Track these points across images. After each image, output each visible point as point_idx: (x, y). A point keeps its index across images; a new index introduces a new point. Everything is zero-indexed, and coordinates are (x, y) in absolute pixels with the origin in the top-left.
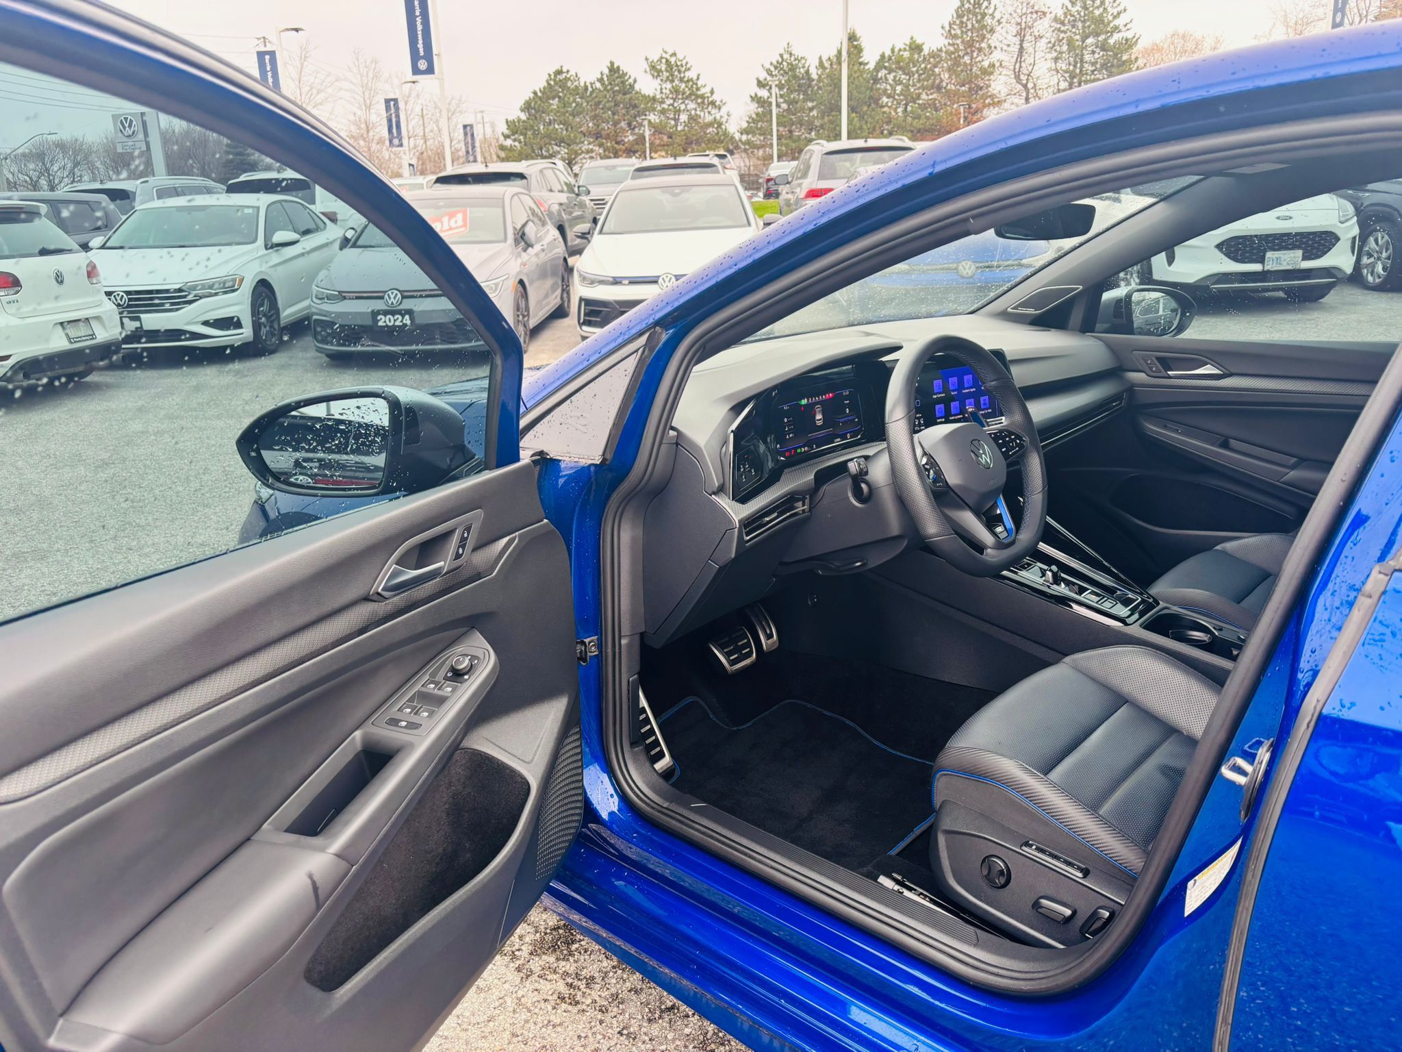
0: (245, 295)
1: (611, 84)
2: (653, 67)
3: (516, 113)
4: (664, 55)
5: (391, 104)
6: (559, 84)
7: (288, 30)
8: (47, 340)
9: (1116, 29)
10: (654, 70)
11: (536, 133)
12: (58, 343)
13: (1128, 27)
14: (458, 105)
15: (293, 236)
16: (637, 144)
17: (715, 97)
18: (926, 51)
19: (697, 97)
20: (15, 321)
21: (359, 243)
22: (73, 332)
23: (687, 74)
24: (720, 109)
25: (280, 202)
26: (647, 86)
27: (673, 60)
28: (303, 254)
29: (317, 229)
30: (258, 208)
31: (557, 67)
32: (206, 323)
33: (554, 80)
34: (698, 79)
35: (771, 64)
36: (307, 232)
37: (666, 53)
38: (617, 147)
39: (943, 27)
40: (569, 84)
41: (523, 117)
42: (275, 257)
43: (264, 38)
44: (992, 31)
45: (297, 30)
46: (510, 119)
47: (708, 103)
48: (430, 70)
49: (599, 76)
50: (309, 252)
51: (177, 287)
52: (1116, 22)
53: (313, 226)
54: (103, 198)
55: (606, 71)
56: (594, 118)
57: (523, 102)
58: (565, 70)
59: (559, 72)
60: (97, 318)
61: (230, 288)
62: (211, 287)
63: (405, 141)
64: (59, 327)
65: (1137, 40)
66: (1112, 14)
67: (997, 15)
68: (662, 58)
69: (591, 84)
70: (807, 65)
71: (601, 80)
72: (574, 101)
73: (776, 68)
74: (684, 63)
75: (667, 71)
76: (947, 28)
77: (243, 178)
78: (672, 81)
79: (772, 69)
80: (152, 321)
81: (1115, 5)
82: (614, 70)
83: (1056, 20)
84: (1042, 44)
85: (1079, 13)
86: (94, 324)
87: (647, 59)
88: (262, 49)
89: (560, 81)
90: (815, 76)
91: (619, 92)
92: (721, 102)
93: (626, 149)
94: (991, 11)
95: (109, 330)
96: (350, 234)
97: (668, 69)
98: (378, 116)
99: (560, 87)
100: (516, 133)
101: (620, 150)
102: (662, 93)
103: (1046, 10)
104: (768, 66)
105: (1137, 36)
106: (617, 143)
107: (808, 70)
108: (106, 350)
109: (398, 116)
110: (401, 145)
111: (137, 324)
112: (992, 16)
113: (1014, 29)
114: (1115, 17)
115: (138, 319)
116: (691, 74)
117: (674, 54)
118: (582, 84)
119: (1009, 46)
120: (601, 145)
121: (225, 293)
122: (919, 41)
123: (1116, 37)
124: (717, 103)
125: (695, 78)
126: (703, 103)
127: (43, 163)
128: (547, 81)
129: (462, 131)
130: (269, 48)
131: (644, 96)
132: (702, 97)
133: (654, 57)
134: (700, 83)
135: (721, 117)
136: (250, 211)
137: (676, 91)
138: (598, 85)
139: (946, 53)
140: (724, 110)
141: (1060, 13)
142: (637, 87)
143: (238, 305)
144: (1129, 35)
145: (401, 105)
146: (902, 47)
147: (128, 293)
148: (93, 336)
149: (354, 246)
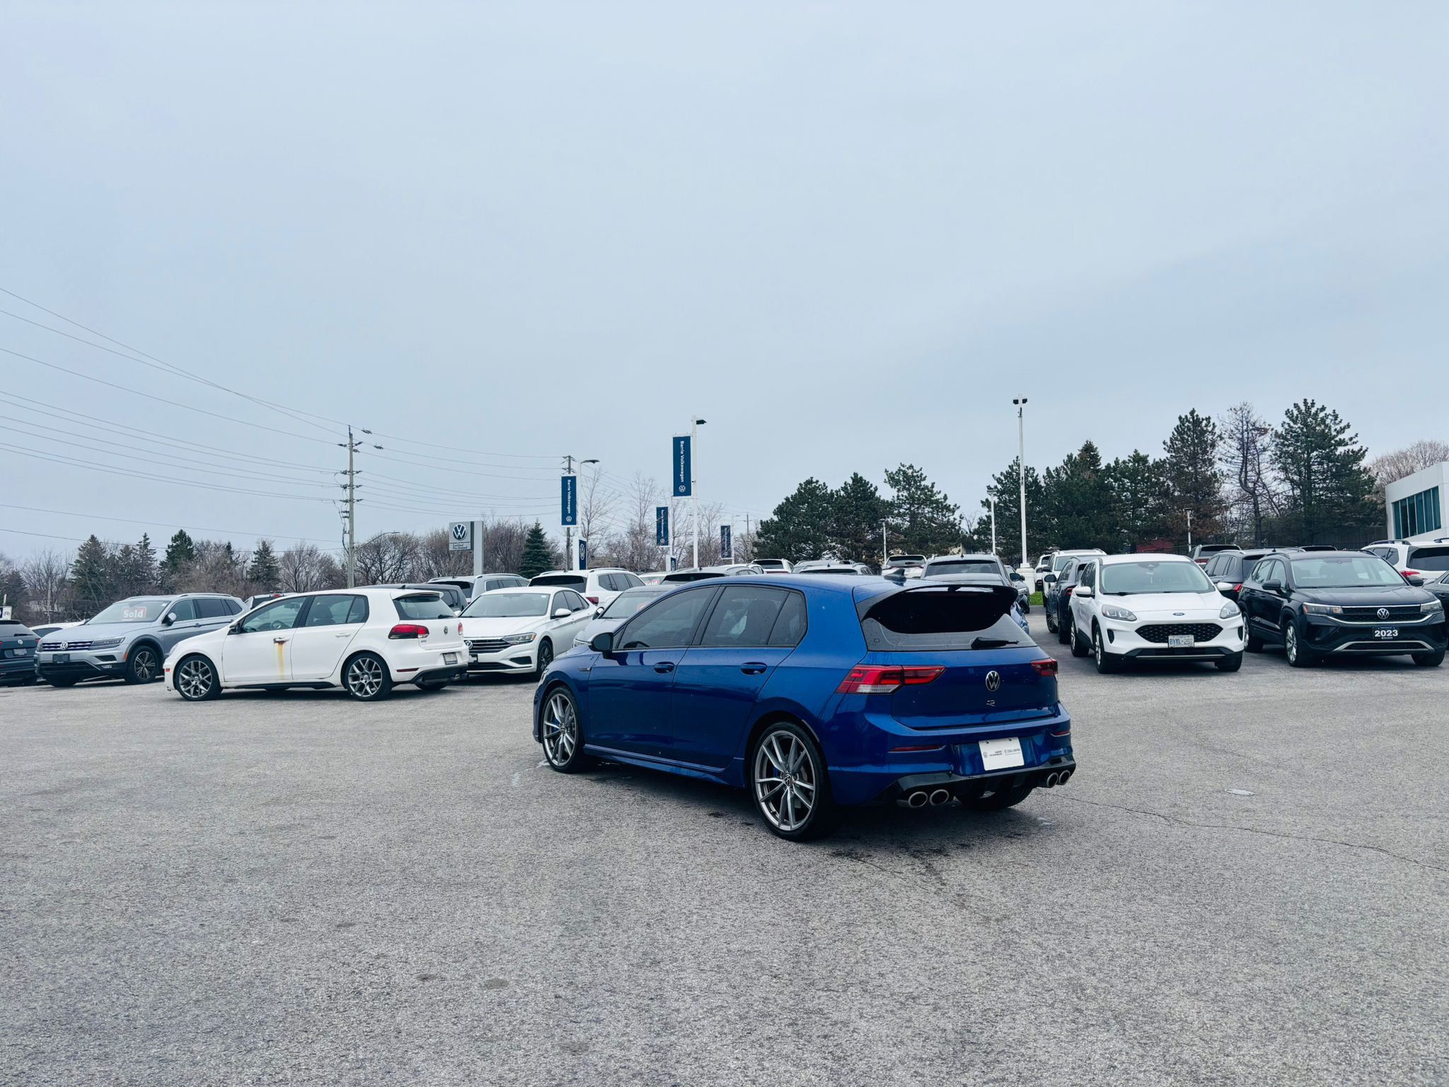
0: (535, 644)
1: (853, 492)
2: (893, 479)
3: (769, 515)
4: (902, 468)
5: (662, 513)
6: (809, 491)
7: (587, 461)
8: (436, 662)
9: (1342, 443)
10: (893, 480)
11: (786, 532)
12: (440, 664)
13: (1354, 440)
14: (718, 512)
15: (566, 611)
16: (875, 542)
17: (948, 502)
18: (1151, 462)
19: (932, 502)
20: (424, 651)
21: (604, 616)
22: (449, 659)
23: (923, 483)
24: (953, 512)
25: (563, 591)
26: (887, 493)
27: (910, 472)
28: (572, 623)
29: (584, 608)
30: (549, 595)
31: (808, 478)
32: (512, 660)
33: (804, 489)
34: (933, 486)
35: (1002, 474)
36: (577, 609)
37: (903, 466)
38: (857, 545)
39: (1164, 443)
40: (818, 492)
41: (776, 518)
42: (555, 623)
43: (570, 457)
44: (1213, 445)
45: (594, 461)
46: (764, 520)
47: (942, 507)
48: (688, 493)
49: (843, 486)
50: (575, 622)
51: (499, 638)
52: (1341, 436)
53: (580, 606)
54: (457, 587)
55: (850, 482)
56: (837, 520)
57: (777, 506)
58: (814, 480)
59: (809, 482)
60: (459, 652)
61: (527, 639)
62: (518, 639)
63: (671, 540)
64: (442, 656)
65: (1364, 452)
66: (1335, 430)
67: (1217, 431)
68: (900, 470)
69: (837, 492)
70: (1035, 475)
71: (844, 489)
72: (821, 506)
73: (1006, 478)
74: (919, 474)
75: (904, 481)
76: (1169, 443)
77: (542, 575)
78: (908, 490)
79: (1002, 478)
80: (484, 657)
81: (1337, 422)
82: (857, 480)
83: (1277, 436)
84: (1266, 456)
85: (1302, 429)
86: (458, 655)
87: (886, 471)
88: (567, 475)
89: (810, 489)
90: (1043, 484)
91: (861, 498)
92: (955, 505)
93: (865, 547)
94: (1210, 429)
95: (464, 659)
96: (600, 611)
97: (906, 479)
98: (651, 520)
99: (809, 494)
100: (769, 532)
101: (860, 547)
102: (898, 499)
103: (1267, 427)
104: (998, 475)
105: (1364, 449)
106: (856, 541)
107: (1036, 479)
108: (461, 670)
109: (666, 521)
110: (667, 544)
111: (475, 659)
112: (1212, 433)
113: (1236, 444)
114: (1338, 433)
115: (476, 656)
116: (927, 483)
117: (911, 467)
118: (829, 492)
119: (1233, 458)
120: (842, 543)
121: (525, 643)
122: (1142, 454)
123: (1341, 450)
124: (952, 507)
125: (930, 486)
126: (937, 507)
127: (378, 553)
128: (798, 490)
129: (719, 531)
130: (572, 475)
131: (883, 501)
132: (937, 501)
133: (893, 469)
134: (935, 490)
135: (955, 519)
136: (545, 596)
137: (911, 497)
138: (842, 493)
139: (1169, 464)
140: (957, 515)
141: (1280, 430)
142: (877, 494)
143: (531, 650)
144: (1356, 448)
145: (670, 512)
146: (1127, 459)
147: (473, 641)
148: (456, 662)
149: (601, 617)
